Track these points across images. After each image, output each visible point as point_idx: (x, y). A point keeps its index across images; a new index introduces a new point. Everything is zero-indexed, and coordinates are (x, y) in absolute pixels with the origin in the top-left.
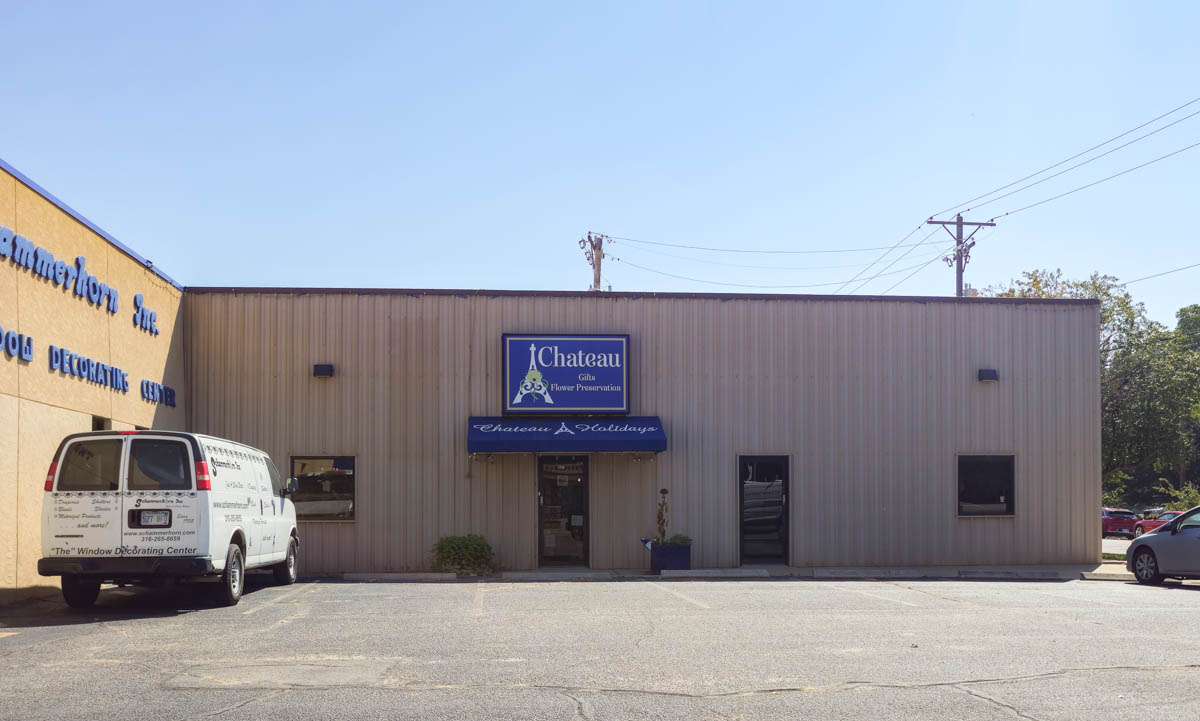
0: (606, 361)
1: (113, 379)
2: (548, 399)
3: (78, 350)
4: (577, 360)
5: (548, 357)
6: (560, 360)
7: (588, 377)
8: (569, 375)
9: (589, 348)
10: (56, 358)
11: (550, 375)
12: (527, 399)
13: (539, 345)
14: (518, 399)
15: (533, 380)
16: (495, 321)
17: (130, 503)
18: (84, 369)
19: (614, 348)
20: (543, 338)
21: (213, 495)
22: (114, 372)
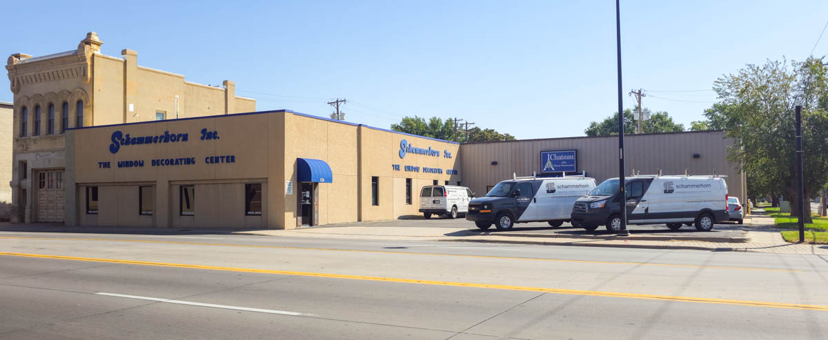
0: (569, 157)
1: (440, 171)
2: (553, 169)
3: (429, 167)
4: (561, 158)
5: (553, 157)
6: (556, 158)
7: (564, 163)
8: (559, 162)
9: (564, 154)
10: (425, 170)
11: (554, 162)
12: (547, 169)
13: (550, 154)
14: (545, 169)
15: (549, 164)
16: (539, 147)
17: (433, 199)
18: (431, 170)
19: (572, 154)
20: (551, 151)
21: (447, 198)
22: (439, 170)
